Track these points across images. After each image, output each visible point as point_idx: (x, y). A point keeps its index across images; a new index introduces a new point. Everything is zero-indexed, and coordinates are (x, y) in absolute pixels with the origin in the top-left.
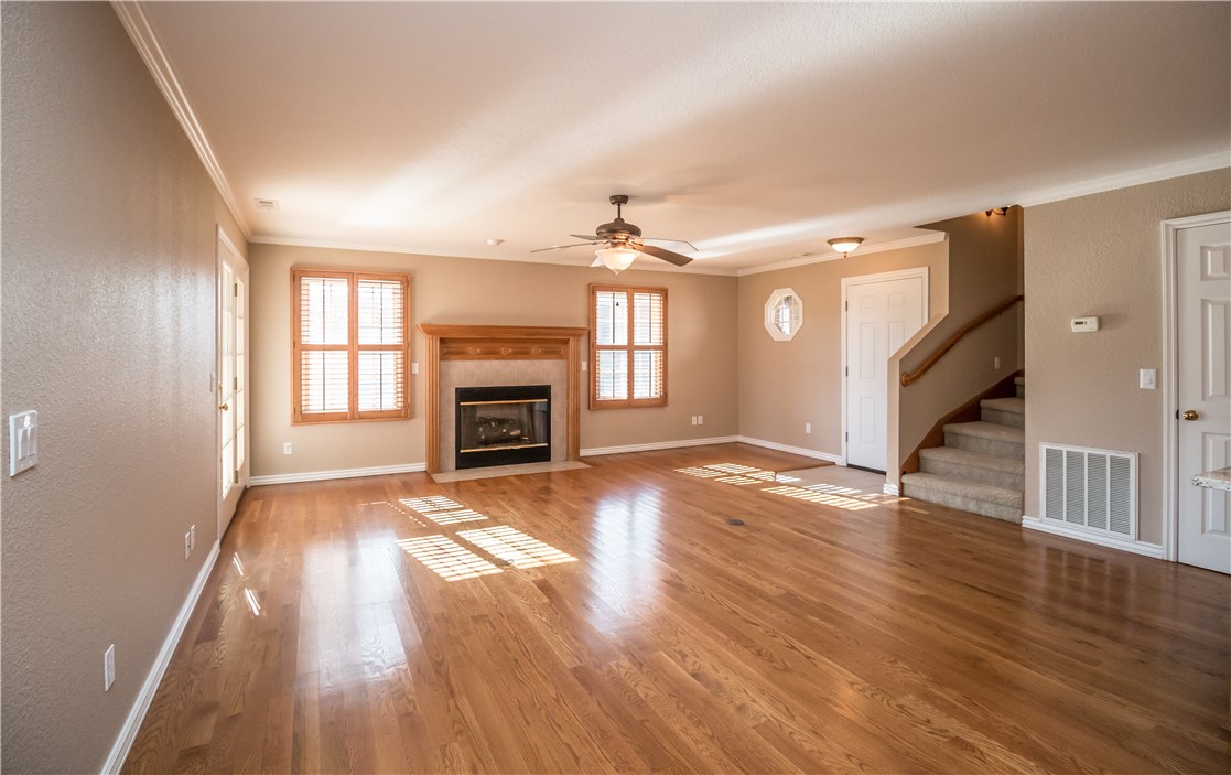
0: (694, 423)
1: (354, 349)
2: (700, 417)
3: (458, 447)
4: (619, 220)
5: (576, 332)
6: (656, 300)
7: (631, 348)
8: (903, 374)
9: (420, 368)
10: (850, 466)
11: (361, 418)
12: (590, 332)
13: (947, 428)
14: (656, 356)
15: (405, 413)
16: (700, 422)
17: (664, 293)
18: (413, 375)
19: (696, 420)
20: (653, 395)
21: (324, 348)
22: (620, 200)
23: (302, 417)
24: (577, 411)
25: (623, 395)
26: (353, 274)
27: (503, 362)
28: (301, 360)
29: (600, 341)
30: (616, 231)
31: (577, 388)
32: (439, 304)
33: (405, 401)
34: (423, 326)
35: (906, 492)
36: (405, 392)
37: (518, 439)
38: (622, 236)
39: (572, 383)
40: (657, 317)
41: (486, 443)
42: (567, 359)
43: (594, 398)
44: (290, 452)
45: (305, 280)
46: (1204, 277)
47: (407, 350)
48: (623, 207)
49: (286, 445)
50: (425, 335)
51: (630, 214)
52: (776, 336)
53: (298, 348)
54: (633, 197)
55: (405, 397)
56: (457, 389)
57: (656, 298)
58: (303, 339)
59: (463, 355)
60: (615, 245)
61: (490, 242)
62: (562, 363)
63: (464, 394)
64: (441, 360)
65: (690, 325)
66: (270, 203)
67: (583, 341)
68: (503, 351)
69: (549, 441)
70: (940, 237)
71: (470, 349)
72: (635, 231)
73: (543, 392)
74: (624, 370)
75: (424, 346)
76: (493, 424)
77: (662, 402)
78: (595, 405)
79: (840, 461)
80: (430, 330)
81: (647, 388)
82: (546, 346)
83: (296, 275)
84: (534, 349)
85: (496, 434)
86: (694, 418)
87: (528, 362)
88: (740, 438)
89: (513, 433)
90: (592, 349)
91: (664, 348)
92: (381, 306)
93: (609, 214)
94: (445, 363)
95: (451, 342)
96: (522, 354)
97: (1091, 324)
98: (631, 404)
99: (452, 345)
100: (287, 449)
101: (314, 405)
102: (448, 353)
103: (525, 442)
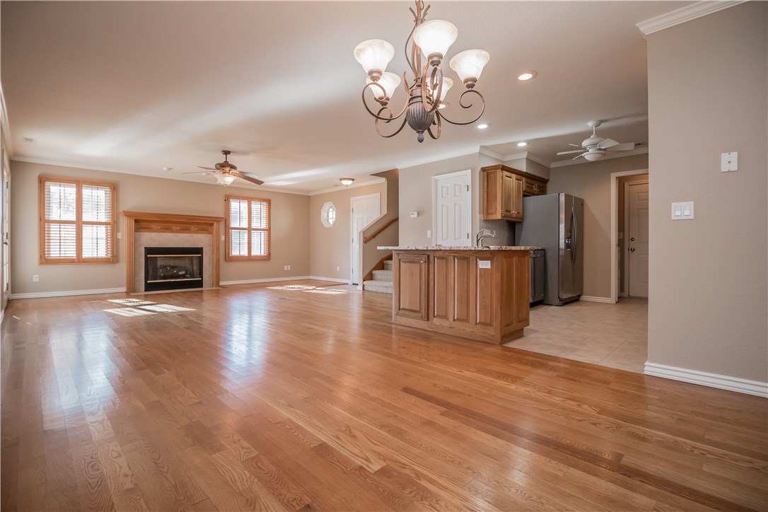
0: (286, 269)
1: (79, 223)
2: (289, 266)
3: (146, 279)
4: (226, 162)
5: (218, 220)
6: (264, 206)
7: (250, 229)
8: (365, 238)
9: (123, 235)
10: (354, 284)
11: (84, 262)
12: (226, 220)
13: (385, 262)
14: (263, 235)
15: (113, 259)
16: (289, 269)
17: (269, 202)
18: (118, 240)
19: (286, 268)
20: (262, 254)
21: (60, 222)
22: (227, 153)
23: (45, 260)
24: (218, 262)
25: (245, 253)
26: (80, 182)
27: (173, 234)
28: (44, 228)
29: (233, 225)
30: (224, 166)
31: (218, 249)
32: (134, 201)
33: (113, 253)
34: (124, 212)
35: (365, 289)
36: (113, 248)
37: (184, 276)
38: (227, 169)
39: (215, 247)
40: (264, 214)
41: (164, 278)
42: (212, 233)
43: (228, 254)
44: (37, 280)
45: (47, 183)
46: (442, 197)
47: (113, 226)
48: (228, 156)
49: (34, 276)
50: (125, 217)
51: (232, 159)
52: (326, 225)
53: (43, 222)
54: (233, 152)
55: (113, 251)
56: (145, 248)
57: (265, 203)
58: (46, 216)
59: (149, 229)
60: (224, 173)
61: (164, 169)
62: (209, 236)
63: (149, 251)
64: (135, 231)
65: (284, 219)
66: (30, 140)
67: (222, 225)
68: (174, 228)
69: (202, 277)
70: (383, 180)
71: (154, 226)
72: (233, 167)
73: (199, 251)
74: (246, 240)
75: (125, 225)
76: (168, 268)
77: (268, 258)
78: (229, 258)
79: (350, 282)
80: (128, 214)
81: (259, 250)
82: (200, 226)
83: (42, 181)
84: (193, 228)
85: (170, 273)
86: (286, 267)
87: (189, 235)
88: (311, 277)
89: (180, 273)
90: (227, 228)
91: (269, 230)
92: (97, 201)
93: (222, 159)
94: (138, 233)
95: (141, 222)
96: (186, 230)
97: (415, 215)
98: (250, 258)
99: (142, 224)
100: (36, 279)
101: (54, 253)
102: (140, 228)
103: (188, 278)
